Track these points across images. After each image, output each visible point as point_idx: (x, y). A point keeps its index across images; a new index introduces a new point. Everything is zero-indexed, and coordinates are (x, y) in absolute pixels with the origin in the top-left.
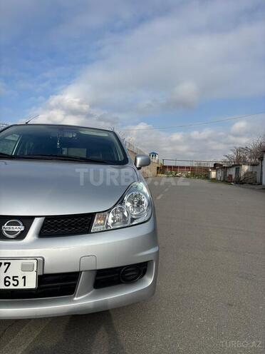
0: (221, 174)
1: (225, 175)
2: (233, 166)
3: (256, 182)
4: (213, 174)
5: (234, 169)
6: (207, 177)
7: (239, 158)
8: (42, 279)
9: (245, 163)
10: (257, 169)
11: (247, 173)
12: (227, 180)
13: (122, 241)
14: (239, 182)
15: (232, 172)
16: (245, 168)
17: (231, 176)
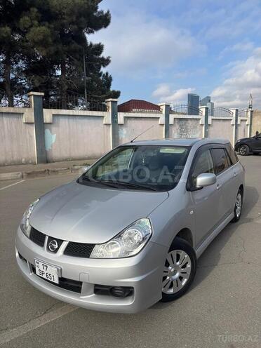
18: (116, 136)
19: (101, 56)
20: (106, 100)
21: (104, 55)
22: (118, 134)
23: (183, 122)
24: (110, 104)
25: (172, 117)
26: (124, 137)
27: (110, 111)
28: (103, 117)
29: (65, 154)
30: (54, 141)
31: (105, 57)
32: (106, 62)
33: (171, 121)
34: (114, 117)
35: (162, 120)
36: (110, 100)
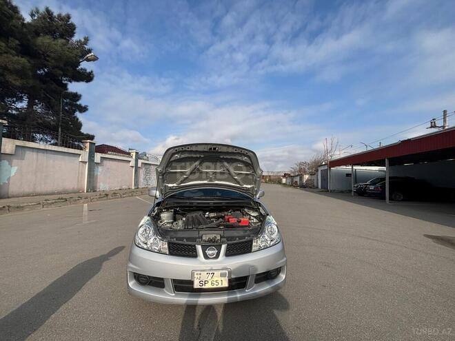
0: (289, 180)
1: (292, 181)
2: (297, 176)
3: (314, 186)
4: (284, 181)
5: (298, 178)
6: (280, 182)
7: (300, 170)
8: (230, 281)
9: (306, 173)
10: (314, 177)
11: (308, 180)
12: (294, 185)
13: (264, 258)
14: (303, 187)
15: (297, 179)
16: (306, 177)
17: (296, 182)
18: (92, 173)
19: (78, 103)
20: (83, 141)
21: (82, 102)
22: (94, 171)
23: (148, 166)
24: (88, 145)
25: (140, 162)
26: (99, 174)
27: (88, 150)
28: (80, 155)
29: (27, 189)
30: (13, 174)
31: (83, 105)
32: (83, 109)
33: (139, 165)
34: (91, 156)
35: (133, 163)
36: (88, 141)
